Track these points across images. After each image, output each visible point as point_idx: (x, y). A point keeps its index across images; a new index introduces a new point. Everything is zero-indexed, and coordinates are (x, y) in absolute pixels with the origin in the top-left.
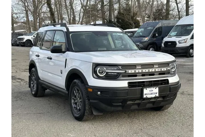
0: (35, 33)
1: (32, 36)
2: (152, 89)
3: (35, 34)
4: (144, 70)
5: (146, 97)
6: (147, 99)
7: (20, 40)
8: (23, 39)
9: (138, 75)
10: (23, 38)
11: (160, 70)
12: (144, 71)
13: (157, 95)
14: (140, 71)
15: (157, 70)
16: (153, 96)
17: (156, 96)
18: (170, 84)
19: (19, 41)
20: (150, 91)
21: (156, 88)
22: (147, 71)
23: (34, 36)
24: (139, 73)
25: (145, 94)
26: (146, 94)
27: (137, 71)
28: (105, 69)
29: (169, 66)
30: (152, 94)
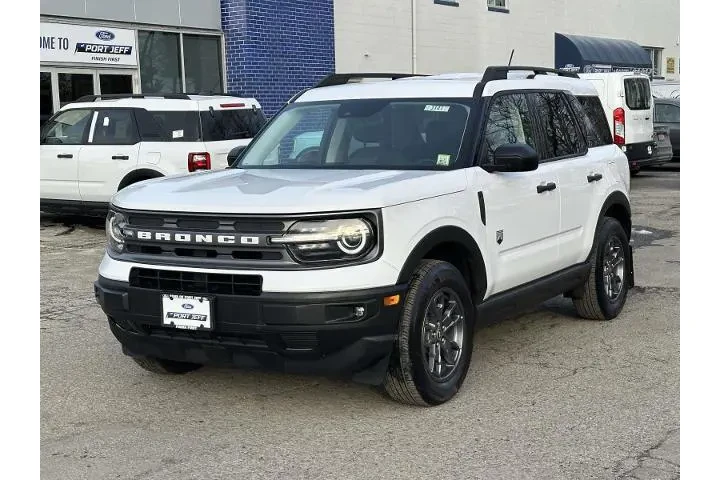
2: (189, 300)
4: (176, 235)
5: (172, 323)
6: (172, 329)
9: (163, 247)
11: (233, 242)
12: (179, 237)
13: (207, 324)
14: (167, 237)
15: (221, 239)
16: (194, 325)
17: (202, 326)
18: (262, 296)
20: (183, 306)
21: (201, 301)
22: (188, 238)
25: (169, 313)
26: (170, 315)
27: (159, 236)
29: (286, 229)
30: (190, 317)
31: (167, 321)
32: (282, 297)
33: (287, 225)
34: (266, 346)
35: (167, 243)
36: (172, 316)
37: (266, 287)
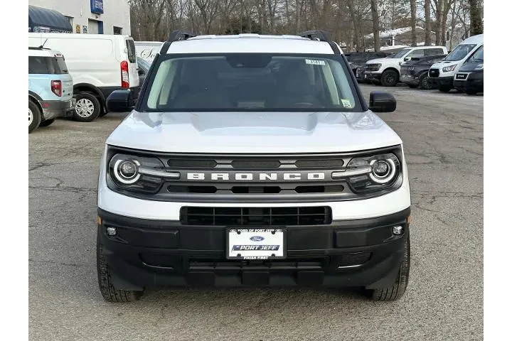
0: (410, 51)
1: (402, 60)
2: (260, 233)
3: (408, 53)
4: (237, 175)
5: (239, 255)
6: (239, 261)
7: (371, 70)
8: (376, 67)
9: (218, 186)
10: (377, 65)
11: (299, 178)
12: (239, 176)
13: (280, 253)
14: (225, 177)
15: (287, 176)
16: (264, 255)
17: (273, 255)
19: (369, 72)
20: (251, 239)
21: (273, 233)
22: (250, 177)
23: (405, 60)
24: (220, 182)
25: (234, 247)
26: (236, 248)
27: (215, 176)
28: (139, 164)
29: (345, 165)
30: (260, 248)
31: (233, 254)
32: (354, 223)
33: (346, 161)
34: (319, 267)
35: (226, 182)
36: (238, 249)
37: (335, 216)
